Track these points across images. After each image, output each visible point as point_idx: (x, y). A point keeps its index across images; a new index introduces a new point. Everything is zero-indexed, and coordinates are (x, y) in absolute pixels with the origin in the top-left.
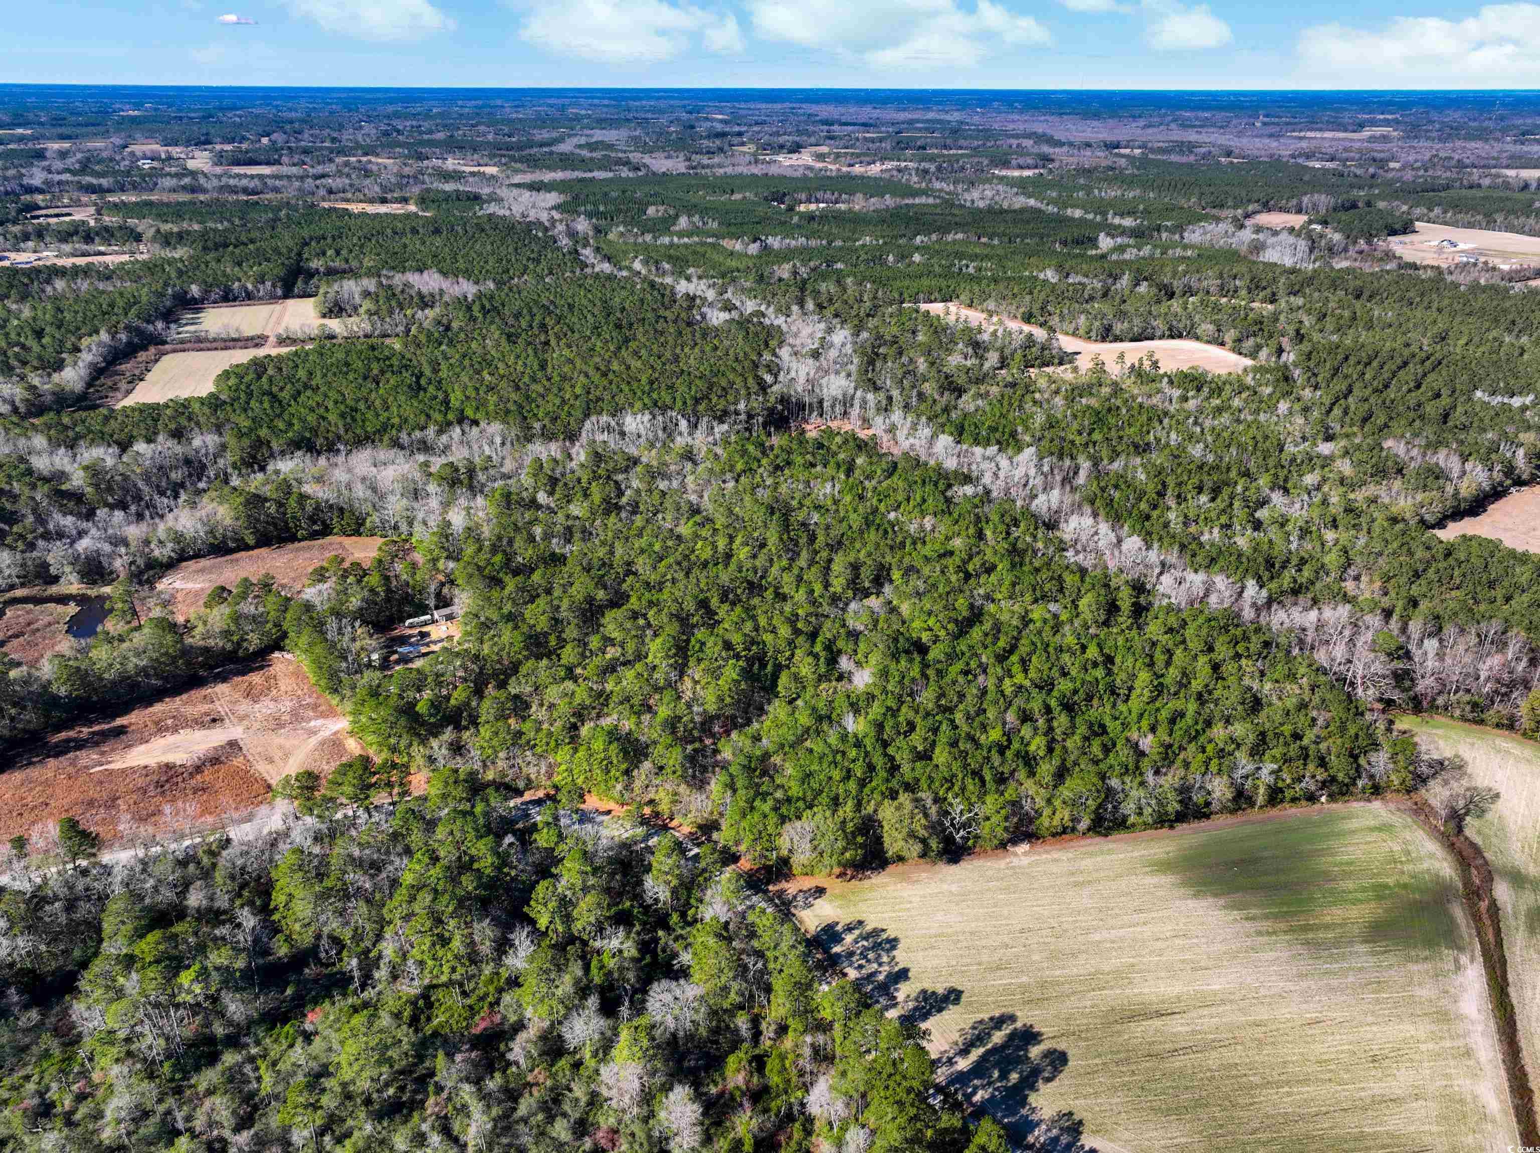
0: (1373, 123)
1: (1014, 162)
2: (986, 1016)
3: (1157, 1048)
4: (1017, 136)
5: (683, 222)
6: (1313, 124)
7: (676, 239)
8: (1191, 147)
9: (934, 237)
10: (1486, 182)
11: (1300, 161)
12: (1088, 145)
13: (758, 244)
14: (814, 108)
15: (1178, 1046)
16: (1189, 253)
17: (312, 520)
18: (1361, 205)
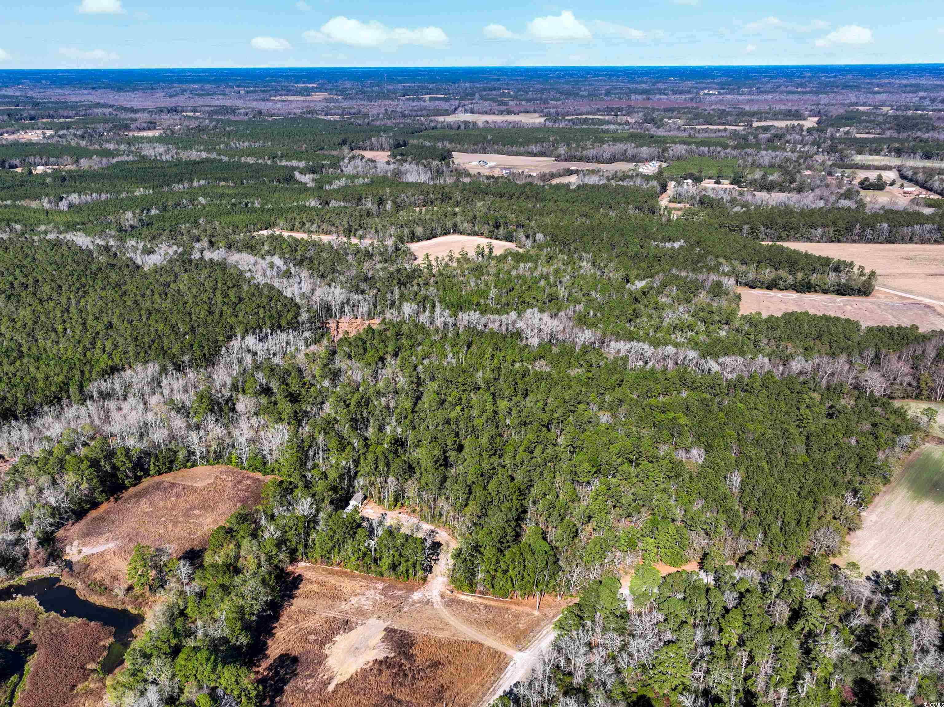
0: (313, 90)
6: (277, 91)
10: (437, 125)
11: (313, 115)
12: (160, 111)
18: (401, 143)
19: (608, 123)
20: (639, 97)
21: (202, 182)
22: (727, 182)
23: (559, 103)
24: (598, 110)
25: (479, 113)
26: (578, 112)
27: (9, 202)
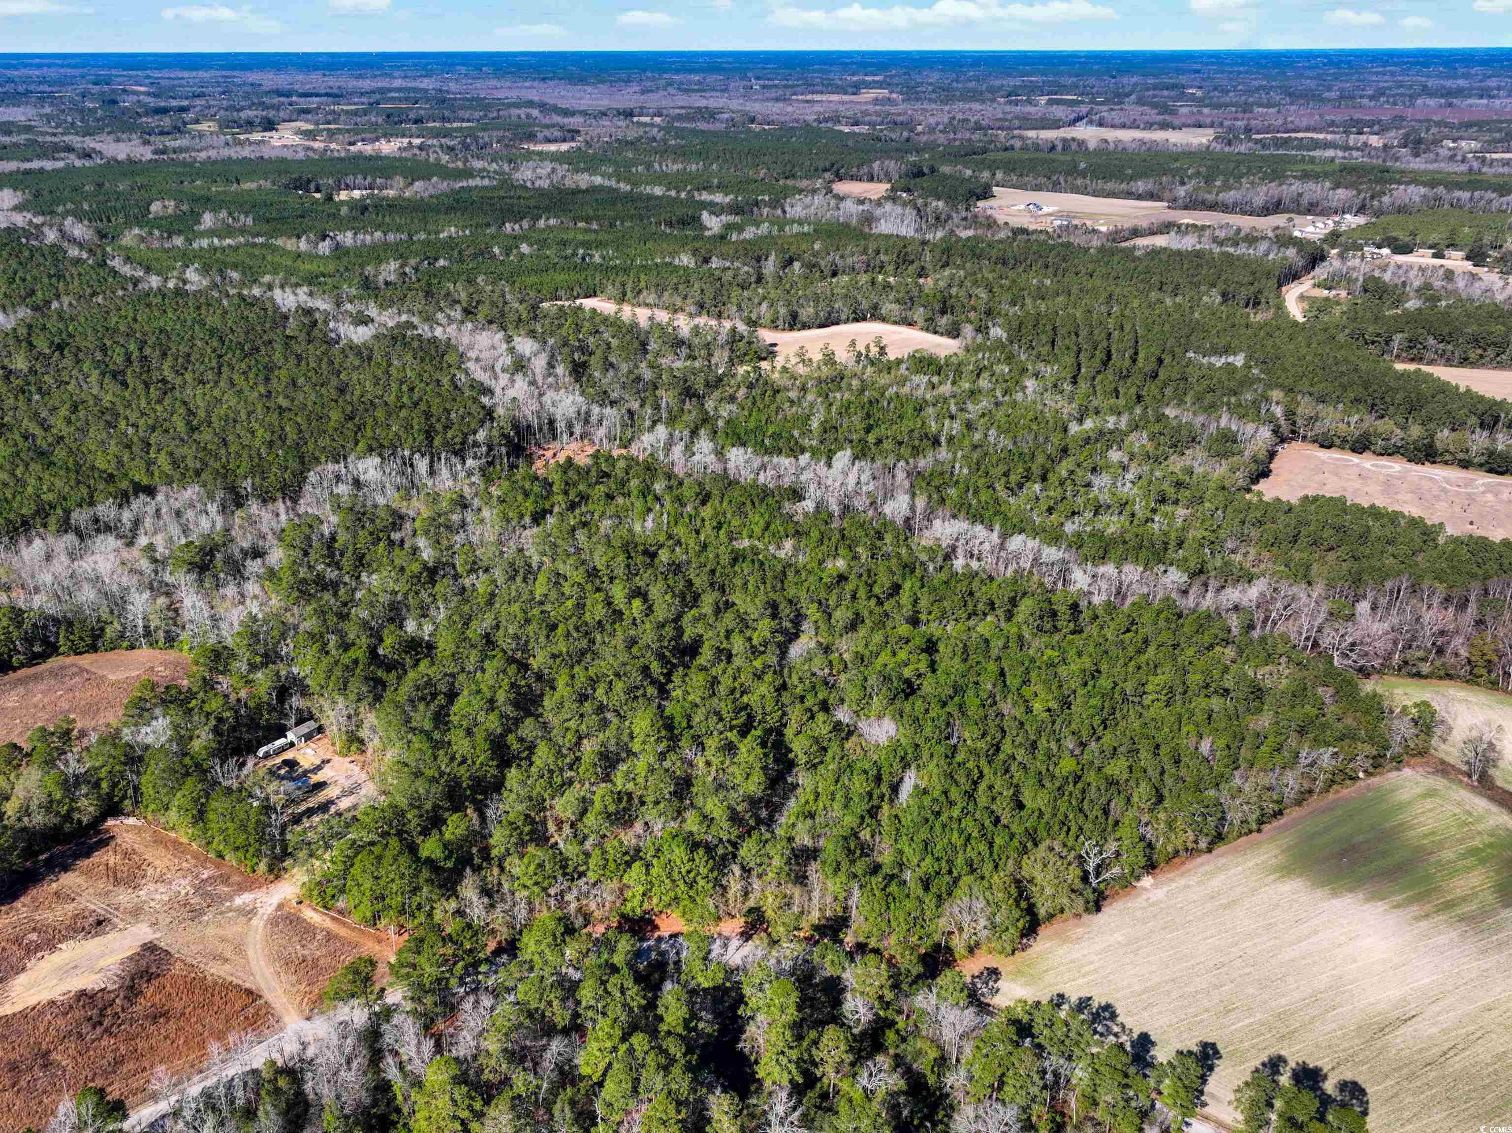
0: (869, 86)
1: (540, 136)
2: (1257, 1063)
3: (1429, 1055)
4: (518, 106)
5: (208, 220)
6: (810, 87)
7: (216, 241)
8: (711, 114)
9: (525, 224)
10: (1018, 144)
11: (829, 125)
12: (604, 114)
13: (328, 242)
14: (253, 77)
15: (1445, 1048)
16: (806, 228)
17: (29, 640)
18: (926, 170)
19: (1326, 145)
20: (1432, 102)
21: (552, 222)
22: (1460, 254)
23: (1272, 110)
24: (1332, 124)
25: (1112, 126)
26: (1290, 126)
27: (261, 240)
